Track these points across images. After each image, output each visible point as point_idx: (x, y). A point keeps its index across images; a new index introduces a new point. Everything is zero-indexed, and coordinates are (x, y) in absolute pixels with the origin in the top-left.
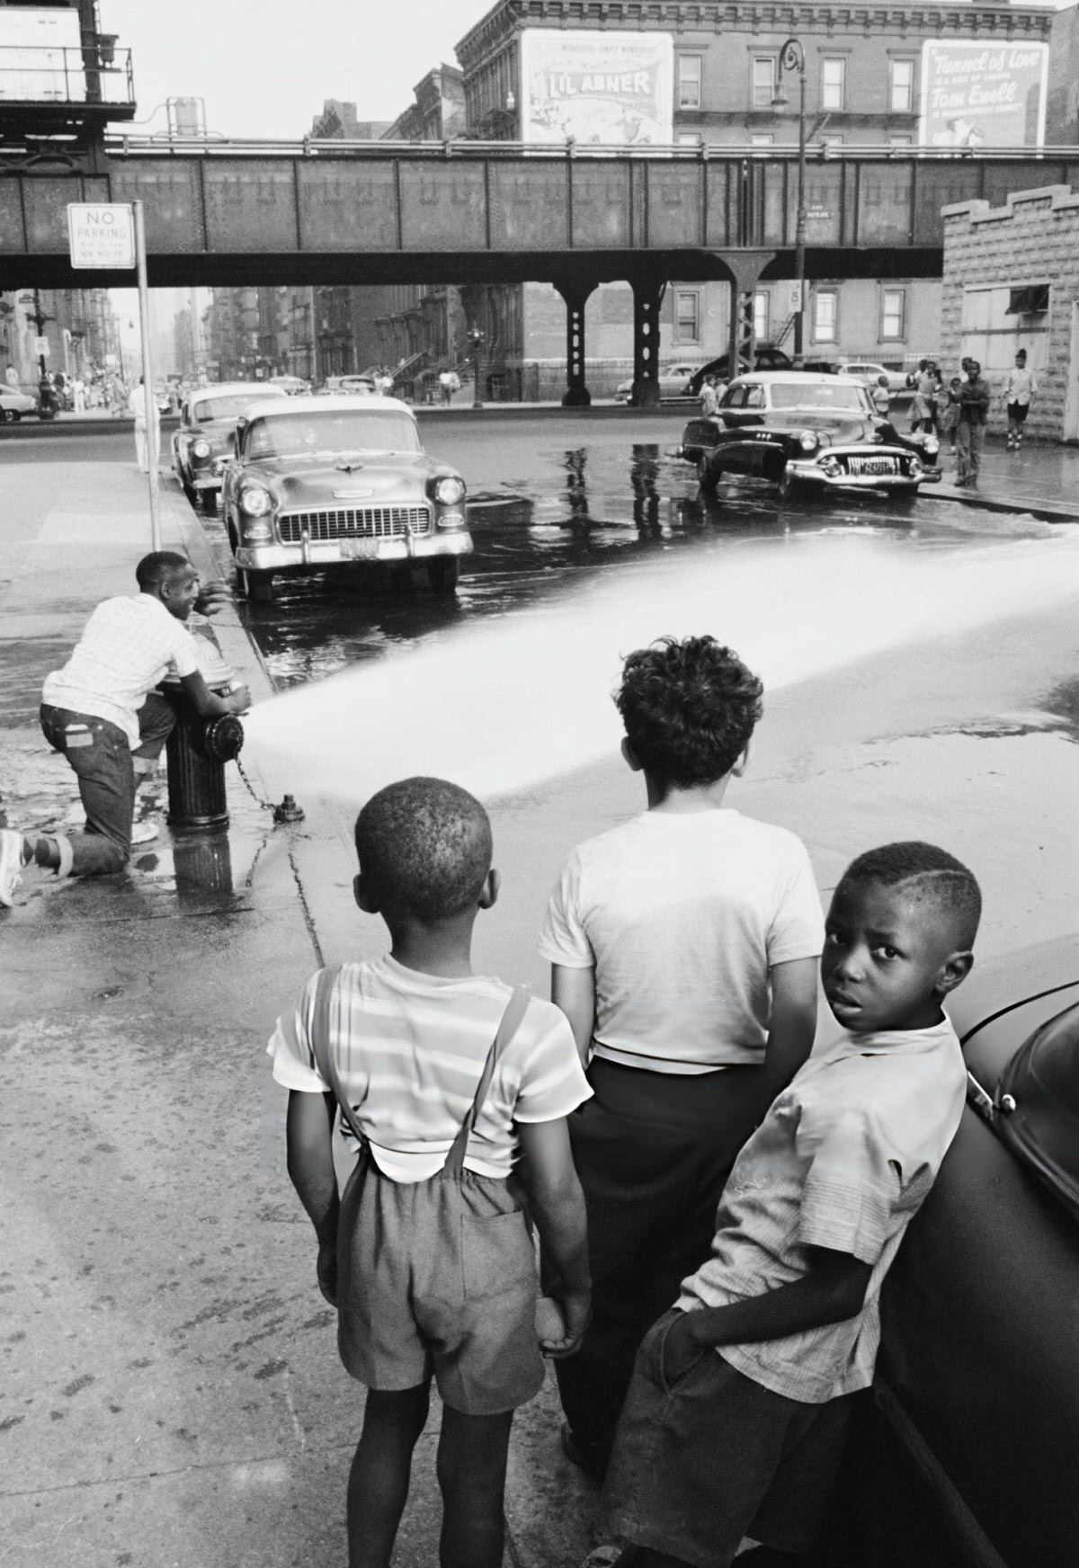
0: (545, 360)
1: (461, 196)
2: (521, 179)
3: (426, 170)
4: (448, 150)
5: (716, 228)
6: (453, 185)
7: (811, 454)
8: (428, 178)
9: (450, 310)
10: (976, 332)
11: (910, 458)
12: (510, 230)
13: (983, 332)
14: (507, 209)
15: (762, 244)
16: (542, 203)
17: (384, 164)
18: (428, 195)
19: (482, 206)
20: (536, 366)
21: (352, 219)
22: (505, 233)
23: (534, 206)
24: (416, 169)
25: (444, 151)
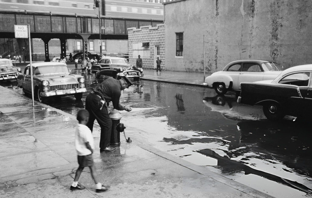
0: (38, 53)
1: (29, 22)
2: (41, 19)
3: (21, 16)
4: (26, 13)
5: (79, 30)
6: (27, 19)
7: (122, 72)
8: (22, 18)
9: (14, 43)
10: (135, 50)
11: (139, 72)
12: (39, 28)
13: (137, 50)
14: (39, 25)
15: (88, 33)
16: (45, 24)
17: (12, 15)
18: (22, 21)
19: (33, 24)
20: (36, 54)
21: (6, 25)
22: (38, 29)
23: (44, 24)
24: (19, 16)
25: (25, 13)
